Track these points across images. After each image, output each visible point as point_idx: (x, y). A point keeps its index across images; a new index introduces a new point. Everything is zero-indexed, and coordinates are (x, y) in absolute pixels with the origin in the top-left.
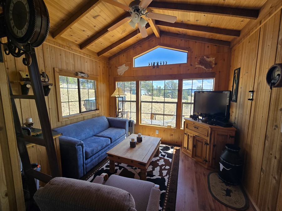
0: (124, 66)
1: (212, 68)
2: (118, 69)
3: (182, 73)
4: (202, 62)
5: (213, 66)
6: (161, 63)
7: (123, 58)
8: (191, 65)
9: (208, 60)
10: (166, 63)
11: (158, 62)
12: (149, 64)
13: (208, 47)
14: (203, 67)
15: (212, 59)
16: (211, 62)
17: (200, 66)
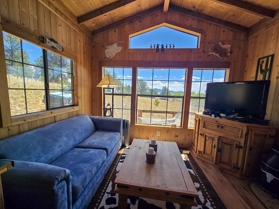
0: (115, 46)
1: (227, 56)
2: (106, 49)
3: (192, 60)
4: (217, 49)
5: (229, 54)
6: (167, 47)
7: (113, 34)
8: (204, 52)
9: (224, 47)
10: (174, 46)
11: (163, 45)
12: (152, 47)
13: (224, 31)
14: (218, 55)
15: (227, 46)
16: (226, 49)
17: (214, 54)
